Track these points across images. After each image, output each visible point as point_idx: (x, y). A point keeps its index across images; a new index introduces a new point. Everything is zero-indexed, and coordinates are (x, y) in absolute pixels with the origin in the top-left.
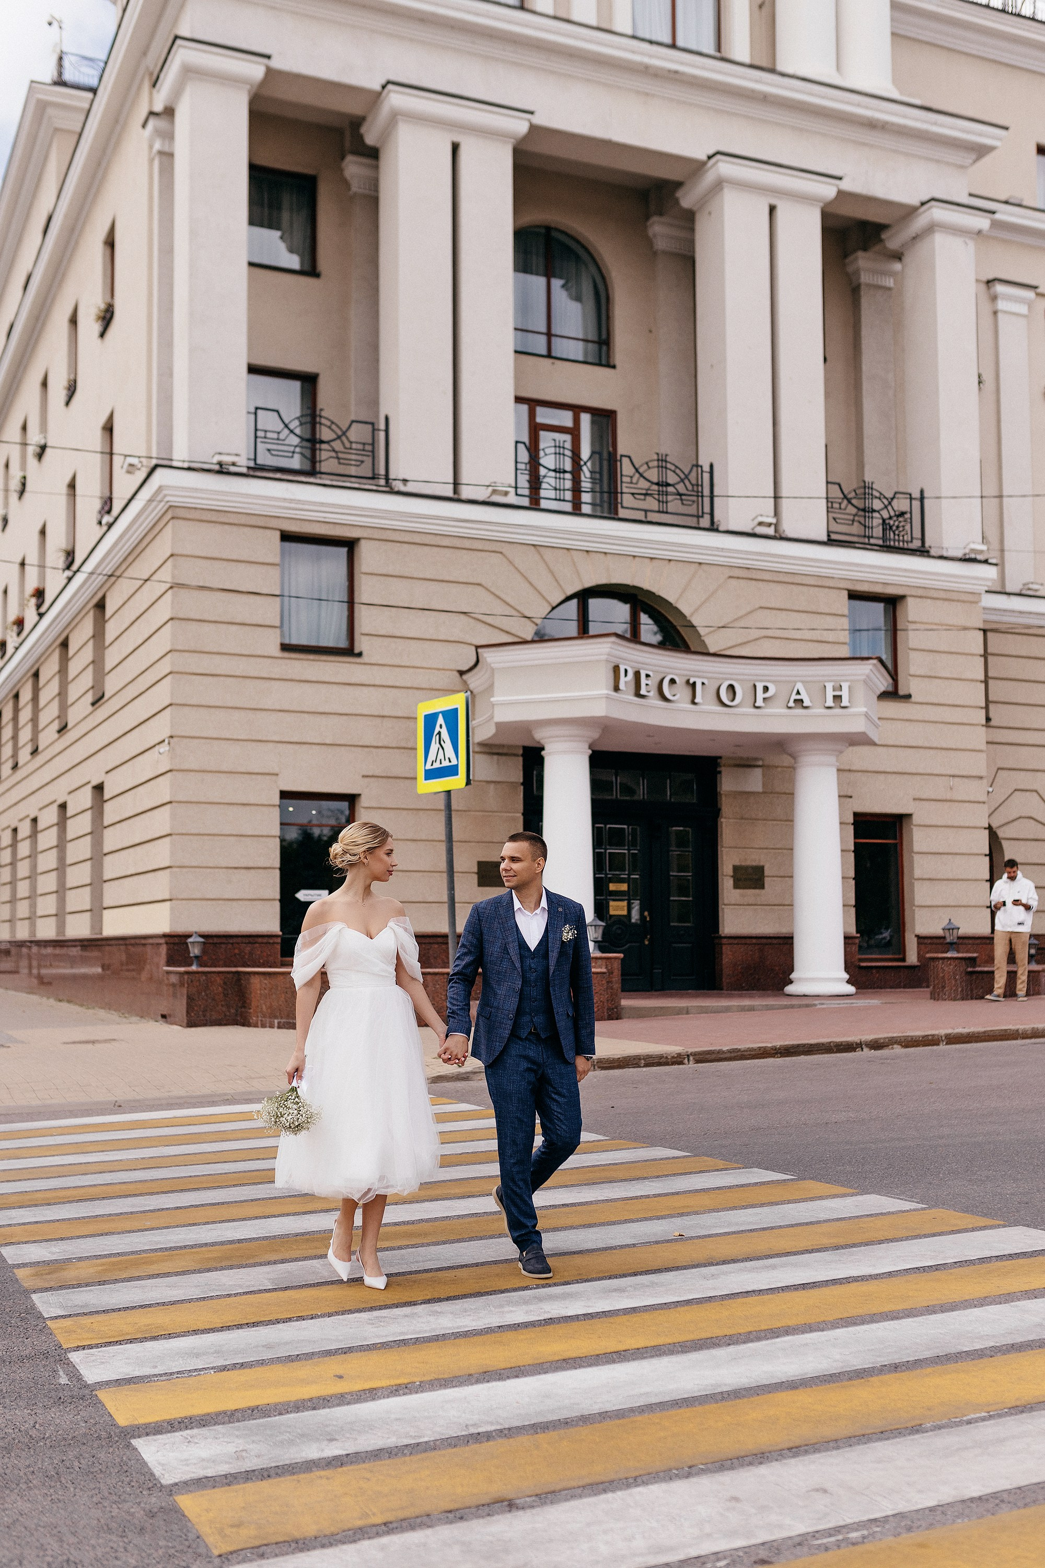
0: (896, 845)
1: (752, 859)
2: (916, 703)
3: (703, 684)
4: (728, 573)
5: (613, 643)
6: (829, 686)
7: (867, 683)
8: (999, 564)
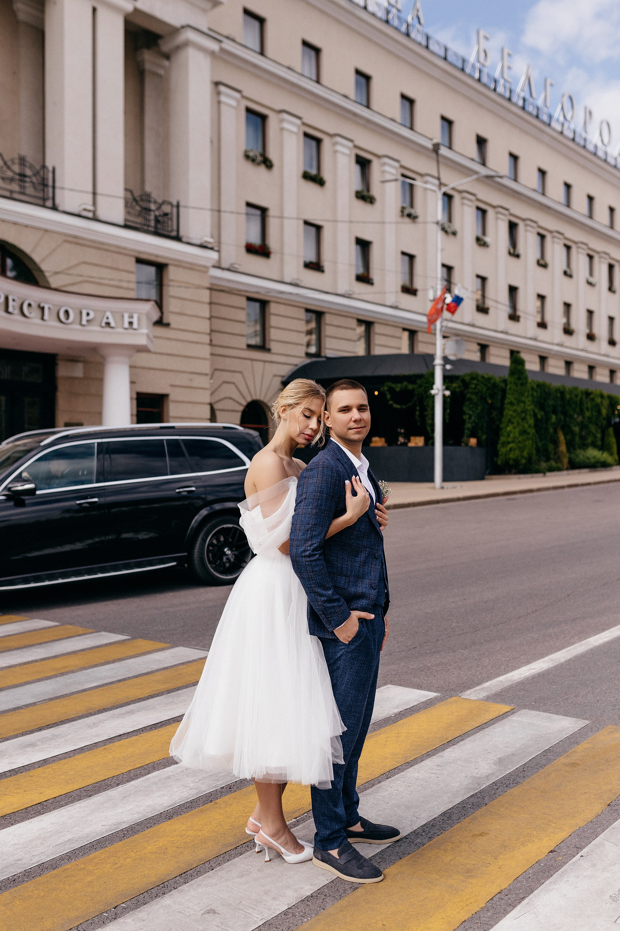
0: (160, 412)
1: (76, 418)
2: (173, 329)
4: (63, 238)
6: (126, 316)
7: (148, 315)
8: (218, 251)
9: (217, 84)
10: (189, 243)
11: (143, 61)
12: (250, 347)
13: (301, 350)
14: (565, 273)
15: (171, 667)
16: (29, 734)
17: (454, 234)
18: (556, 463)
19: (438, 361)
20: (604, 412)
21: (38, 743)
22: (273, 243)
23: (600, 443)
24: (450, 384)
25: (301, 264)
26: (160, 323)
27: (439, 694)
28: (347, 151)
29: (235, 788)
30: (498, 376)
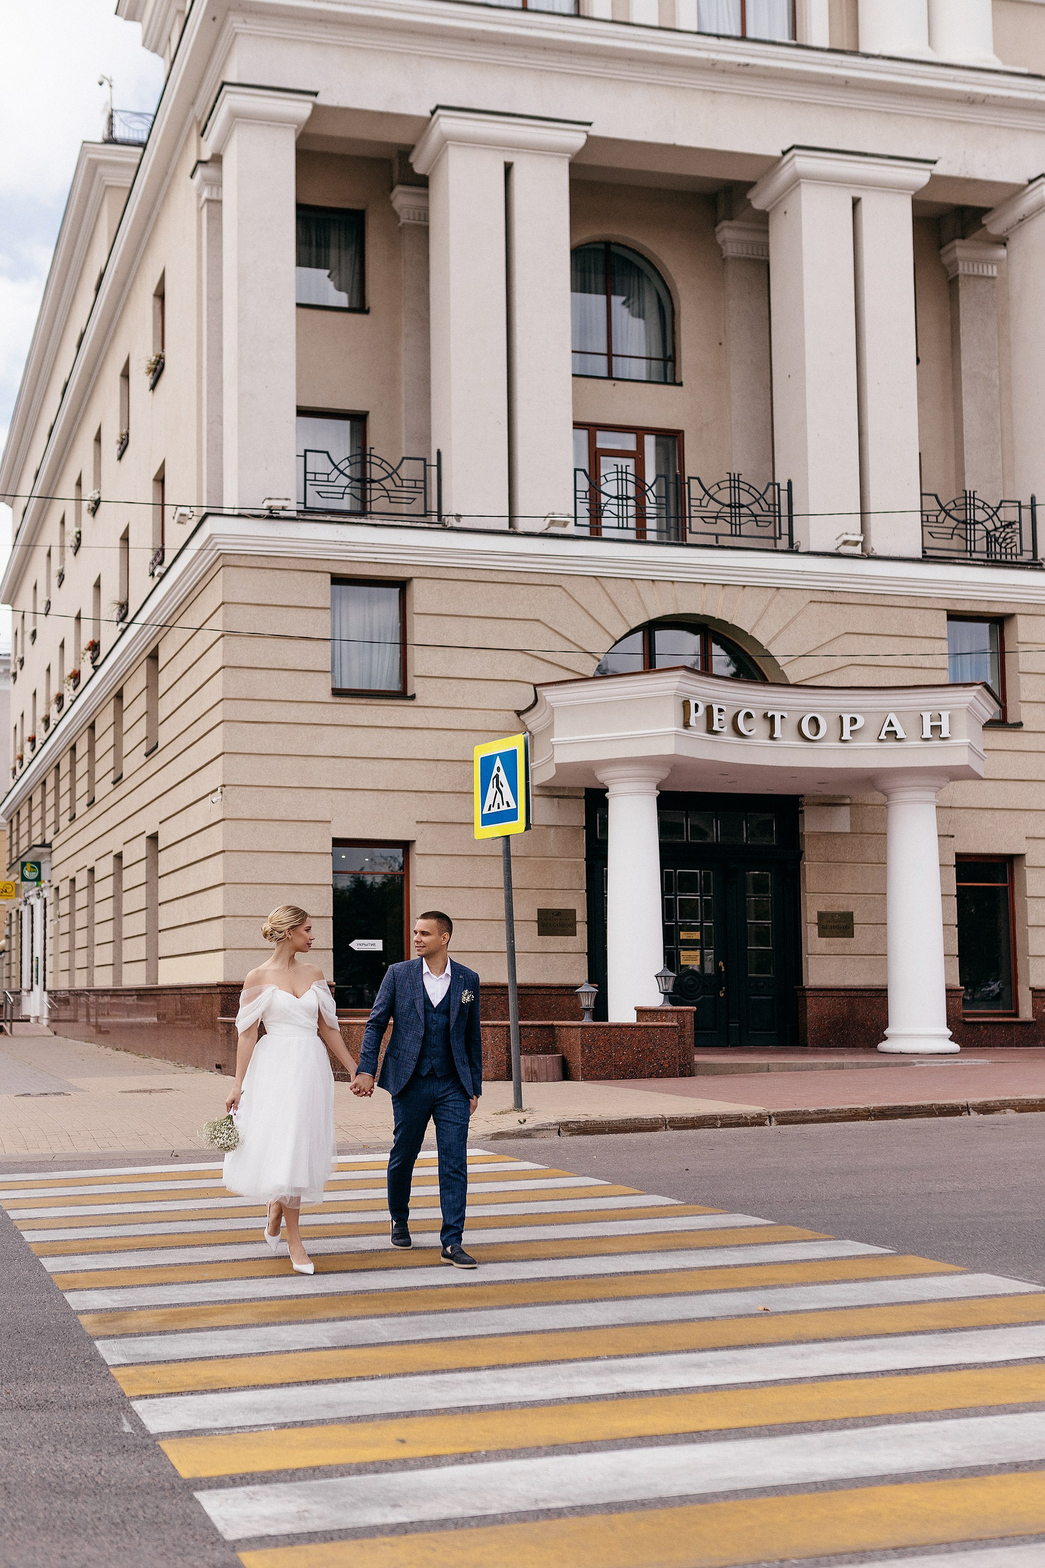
0: (1006, 888)
1: (839, 905)
2: (1028, 732)
3: (782, 717)
4: (809, 597)
5: (682, 676)
6: (927, 717)
7: (971, 712)
15: (959, 1299)
26: (999, 723)
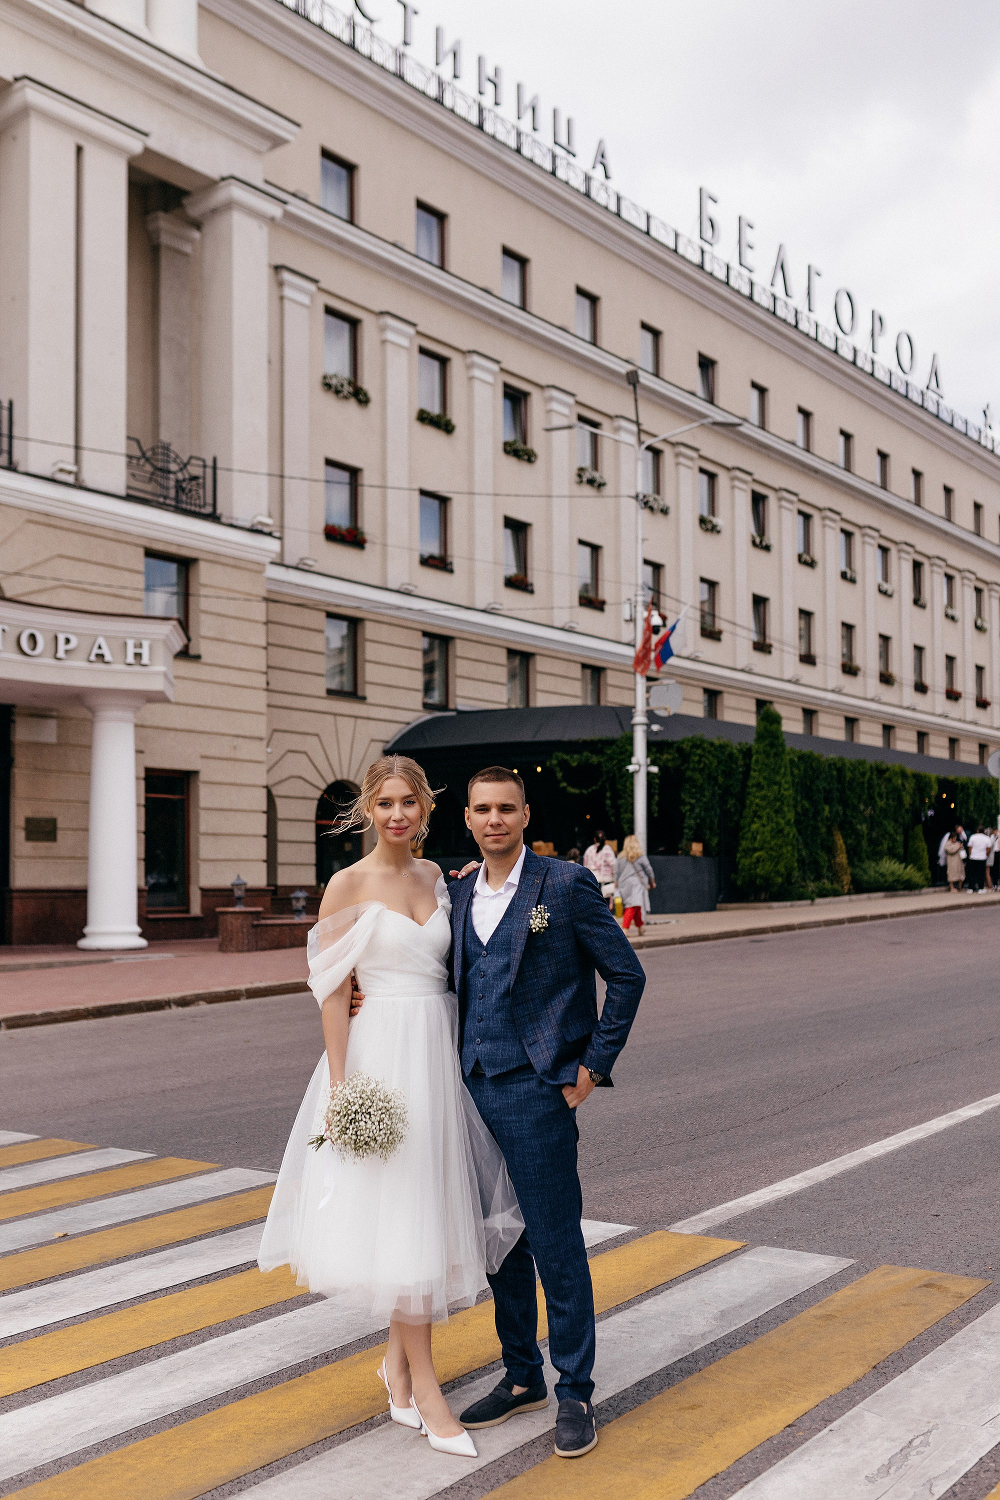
0: (183, 800)
1: (45, 811)
2: (206, 664)
3: (3, 630)
4: (26, 516)
6: (131, 644)
7: (166, 642)
8: (280, 538)
9: (278, 268)
10: (232, 526)
11: (157, 231)
12: (330, 692)
13: (417, 699)
14: (844, 575)
15: (225, 1196)
16: (14, 1293)
17: (665, 511)
18: (832, 883)
19: (639, 718)
20: (907, 799)
21: (30, 1304)
22: (369, 525)
23: (901, 851)
24: (658, 755)
25: (416, 560)
26: (184, 654)
27: (636, 1228)
28: (489, 378)
29: (334, 1357)
30: (735, 742)
